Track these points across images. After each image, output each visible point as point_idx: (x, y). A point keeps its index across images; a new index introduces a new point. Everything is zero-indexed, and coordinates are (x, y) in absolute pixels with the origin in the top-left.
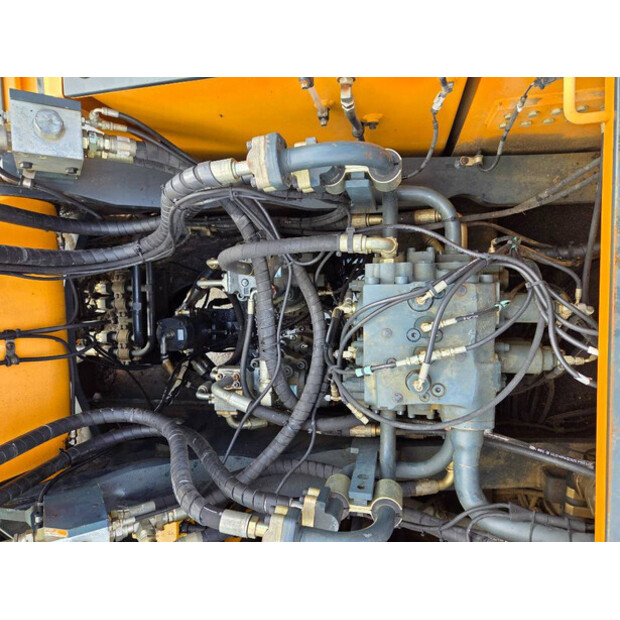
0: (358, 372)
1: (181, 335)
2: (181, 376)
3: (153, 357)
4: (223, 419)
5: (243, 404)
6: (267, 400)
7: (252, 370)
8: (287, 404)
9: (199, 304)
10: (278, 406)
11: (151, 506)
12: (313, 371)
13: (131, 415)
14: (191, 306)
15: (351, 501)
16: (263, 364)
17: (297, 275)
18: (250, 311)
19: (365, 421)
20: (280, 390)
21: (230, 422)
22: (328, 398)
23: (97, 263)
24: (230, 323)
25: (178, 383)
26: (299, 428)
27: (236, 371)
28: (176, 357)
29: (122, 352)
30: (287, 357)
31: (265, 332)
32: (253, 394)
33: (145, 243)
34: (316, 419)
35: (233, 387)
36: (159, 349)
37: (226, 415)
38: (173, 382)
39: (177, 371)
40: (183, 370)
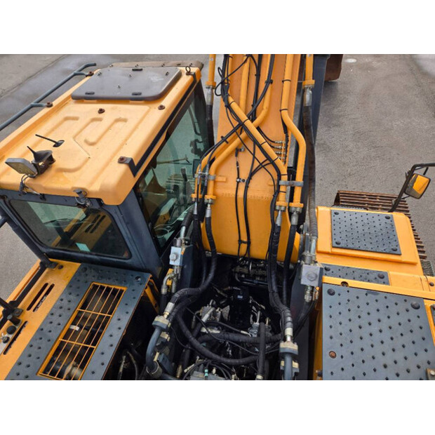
0: (206, 371)
1: (240, 297)
2: (222, 293)
3: (233, 283)
4: (200, 309)
5: (204, 319)
6: (204, 330)
7: (217, 327)
8: (200, 338)
9: (254, 308)
10: (200, 334)
11: (179, 278)
12: (211, 353)
13: (211, 275)
14: (253, 304)
15: (160, 354)
16: (219, 332)
17: (253, 357)
18: (243, 332)
19: (185, 371)
20: (206, 337)
21: (198, 312)
22: (198, 357)
23: (271, 275)
24: (241, 321)
25: (219, 291)
26: (190, 340)
27: (218, 319)
28: (230, 292)
29: (238, 269)
30: (219, 345)
31: (231, 336)
32: (208, 324)
33: (276, 295)
34: (191, 350)
35: (212, 317)
36: (236, 286)
37: (201, 311)
38: (220, 290)
39: (224, 292)
40: (224, 295)
